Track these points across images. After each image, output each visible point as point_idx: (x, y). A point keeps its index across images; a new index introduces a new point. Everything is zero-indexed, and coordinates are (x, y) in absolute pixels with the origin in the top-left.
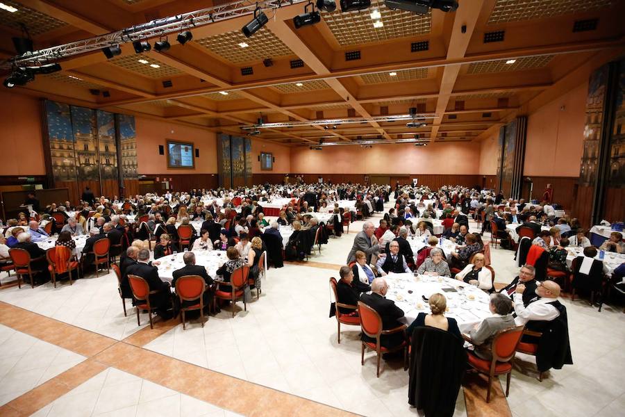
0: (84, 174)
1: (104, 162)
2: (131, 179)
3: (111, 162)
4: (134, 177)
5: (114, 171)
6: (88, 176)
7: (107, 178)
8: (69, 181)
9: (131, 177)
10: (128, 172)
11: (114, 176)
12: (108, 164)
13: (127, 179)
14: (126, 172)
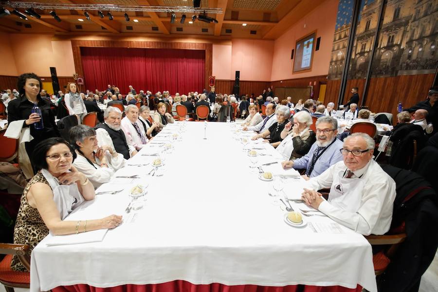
0: (355, 70)
1: (384, 43)
2: (414, 72)
3: (397, 41)
4: (424, 68)
5: (396, 58)
6: (359, 71)
7: (381, 73)
8: (336, 79)
9: (415, 67)
10: (414, 57)
11: (393, 69)
12: (389, 47)
13: (405, 73)
14: (410, 56)
